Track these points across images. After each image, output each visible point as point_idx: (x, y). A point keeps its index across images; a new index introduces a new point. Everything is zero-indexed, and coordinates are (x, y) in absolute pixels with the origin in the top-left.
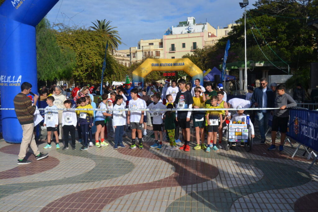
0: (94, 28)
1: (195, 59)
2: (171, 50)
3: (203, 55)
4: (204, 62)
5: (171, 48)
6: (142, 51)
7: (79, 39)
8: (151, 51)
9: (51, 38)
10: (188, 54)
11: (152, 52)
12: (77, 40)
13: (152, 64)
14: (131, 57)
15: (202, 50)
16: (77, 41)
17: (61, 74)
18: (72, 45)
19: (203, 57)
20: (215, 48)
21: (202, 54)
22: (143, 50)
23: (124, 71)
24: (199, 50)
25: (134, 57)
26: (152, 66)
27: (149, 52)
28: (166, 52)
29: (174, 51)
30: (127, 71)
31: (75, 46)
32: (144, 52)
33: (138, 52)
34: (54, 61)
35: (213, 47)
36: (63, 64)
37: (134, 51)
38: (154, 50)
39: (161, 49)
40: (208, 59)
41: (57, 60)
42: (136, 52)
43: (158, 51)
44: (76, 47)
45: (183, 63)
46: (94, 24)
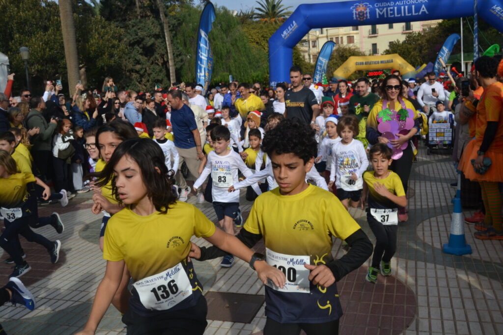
0: (259, 9)
1: (407, 49)
2: (371, 33)
3: (420, 42)
4: (420, 52)
5: (371, 30)
6: (327, 37)
7: (265, 36)
8: (340, 37)
9: (243, 39)
10: (398, 40)
11: (342, 38)
12: (262, 36)
13: (356, 63)
14: (309, 47)
15: (419, 33)
16: (263, 38)
17: (254, 78)
18: (257, 43)
19: (419, 44)
20: (437, 31)
21: (418, 40)
22: (329, 34)
23: (307, 69)
24: (413, 34)
25: (314, 46)
26: (356, 65)
27: (337, 38)
28: (364, 37)
29: (376, 35)
30: (311, 70)
31: (261, 44)
32: (329, 38)
33: (319, 39)
34: (247, 64)
35: (435, 29)
36: (256, 67)
37: (314, 38)
38: (345, 34)
39: (355, 32)
40: (426, 47)
41: (250, 63)
42: (318, 38)
43: (351, 35)
44: (263, 45)
45: (392, 60)
46: (259, 3)
